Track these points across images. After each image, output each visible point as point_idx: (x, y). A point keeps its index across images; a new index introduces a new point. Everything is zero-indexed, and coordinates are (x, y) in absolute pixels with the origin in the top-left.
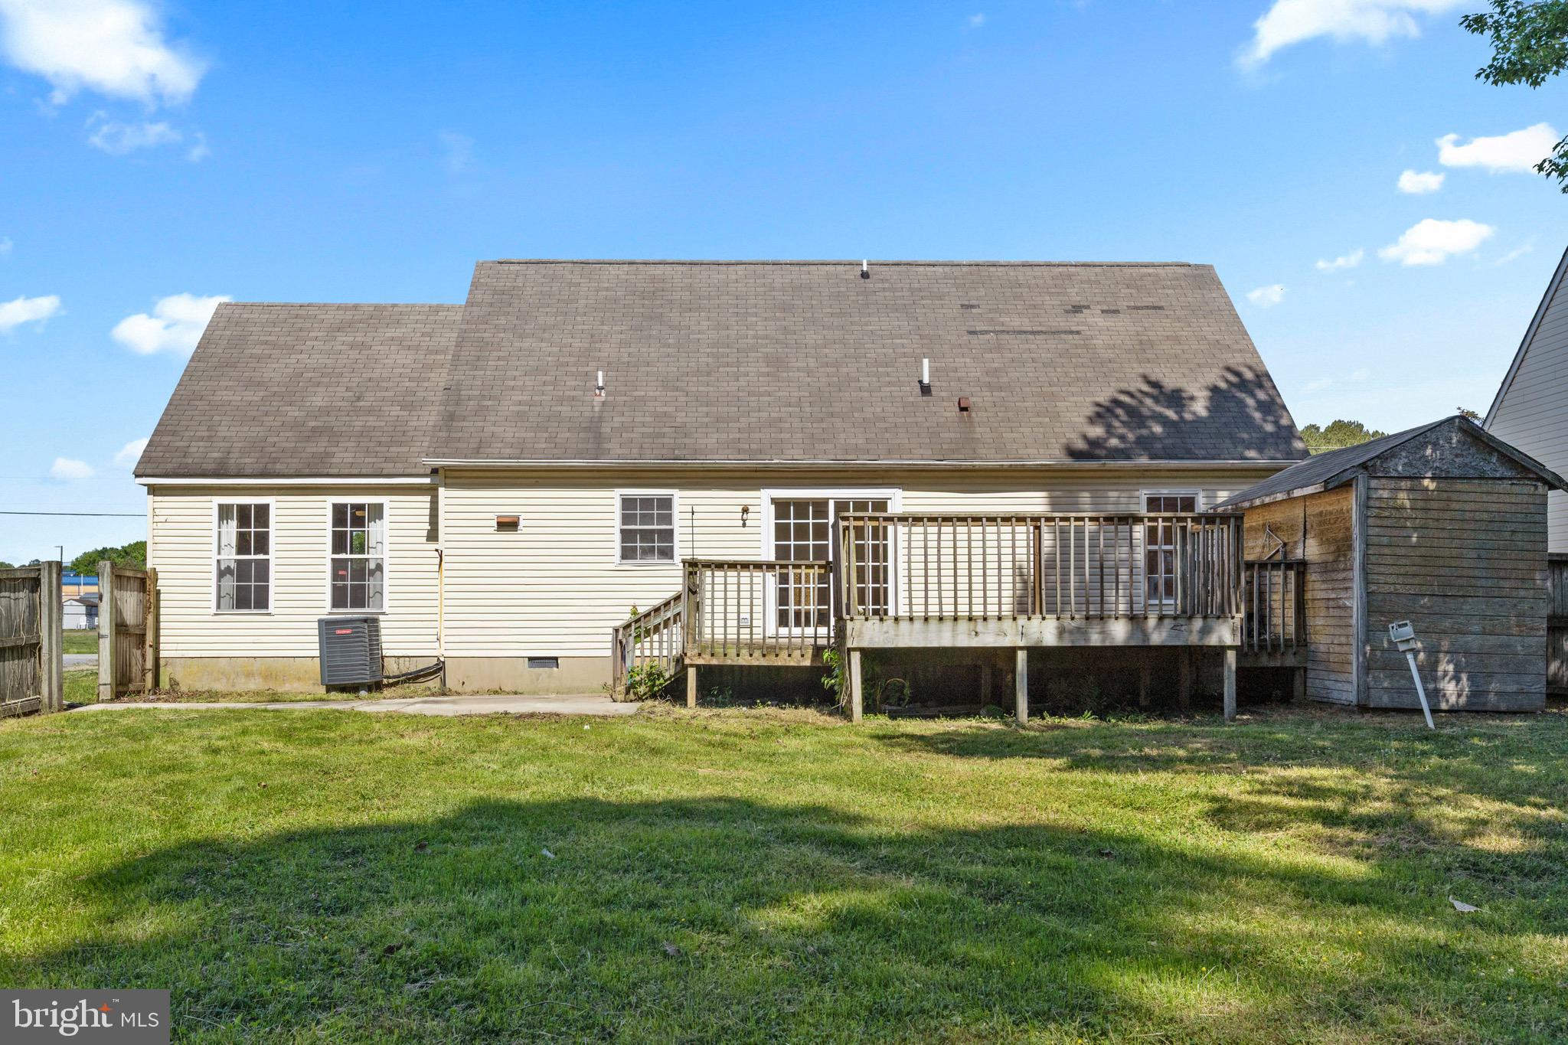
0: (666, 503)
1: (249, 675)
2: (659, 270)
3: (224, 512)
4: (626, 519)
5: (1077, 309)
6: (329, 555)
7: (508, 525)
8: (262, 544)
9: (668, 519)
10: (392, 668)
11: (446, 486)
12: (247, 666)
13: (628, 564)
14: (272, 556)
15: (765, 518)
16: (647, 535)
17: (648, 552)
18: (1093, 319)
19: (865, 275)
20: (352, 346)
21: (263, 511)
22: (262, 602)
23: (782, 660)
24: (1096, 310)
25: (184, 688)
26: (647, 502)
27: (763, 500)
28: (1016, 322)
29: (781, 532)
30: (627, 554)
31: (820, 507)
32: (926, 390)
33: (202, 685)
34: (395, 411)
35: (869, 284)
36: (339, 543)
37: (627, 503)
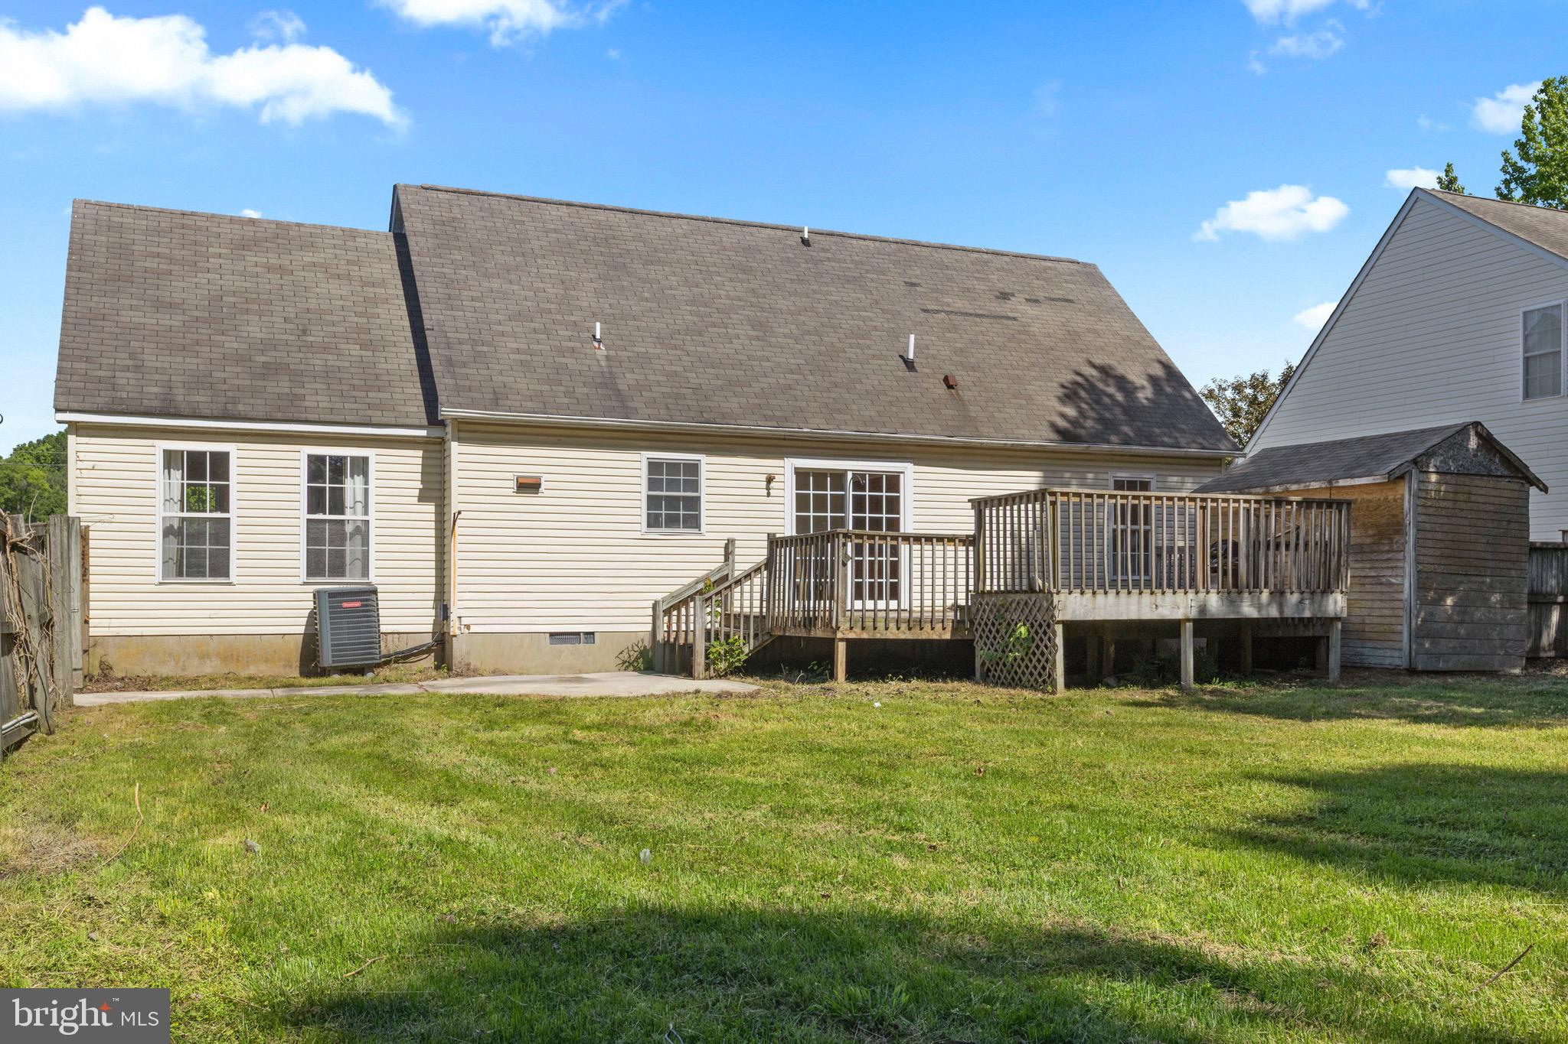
0: (693, 469)
1: (204, 656)
2: (601, 216)
3: (171, 459)
4: (653, 484)
5: (1004, 296)
6: (304, 515)
7: (528, 486)
8: (222, 501)
9: (694, 485)
10: (388, 646)
11: (460, 440)
12: (201, 645)
13: (655, 533)
14: (233, 514)
15: (787, 489)
16: (672, 502)
17: (672, 521)
18: (1018, 306)
19: (805, 242)
20: (269, 269)
21: (221, 463)
22: (220, 568)
23: (927, 634)
24: (1021, 298)
25: (118, 673)
26: (673, 467)
27: (786, 468)
28: (960, 304)
29: (802, 503)
30: (653, 522)
31: (838, 477)
32: (909, 365)
33: (146, 668)
34: (355, 350)
35: (810, 252)
36: (316, 501)
37: (654, 467)
